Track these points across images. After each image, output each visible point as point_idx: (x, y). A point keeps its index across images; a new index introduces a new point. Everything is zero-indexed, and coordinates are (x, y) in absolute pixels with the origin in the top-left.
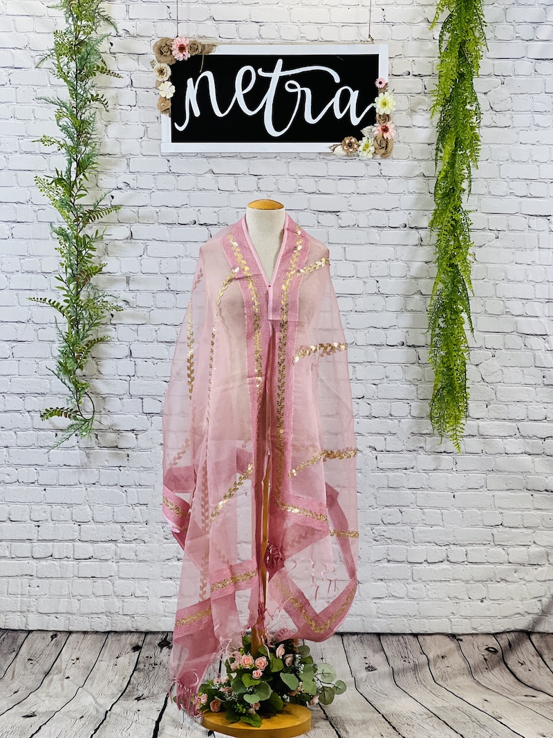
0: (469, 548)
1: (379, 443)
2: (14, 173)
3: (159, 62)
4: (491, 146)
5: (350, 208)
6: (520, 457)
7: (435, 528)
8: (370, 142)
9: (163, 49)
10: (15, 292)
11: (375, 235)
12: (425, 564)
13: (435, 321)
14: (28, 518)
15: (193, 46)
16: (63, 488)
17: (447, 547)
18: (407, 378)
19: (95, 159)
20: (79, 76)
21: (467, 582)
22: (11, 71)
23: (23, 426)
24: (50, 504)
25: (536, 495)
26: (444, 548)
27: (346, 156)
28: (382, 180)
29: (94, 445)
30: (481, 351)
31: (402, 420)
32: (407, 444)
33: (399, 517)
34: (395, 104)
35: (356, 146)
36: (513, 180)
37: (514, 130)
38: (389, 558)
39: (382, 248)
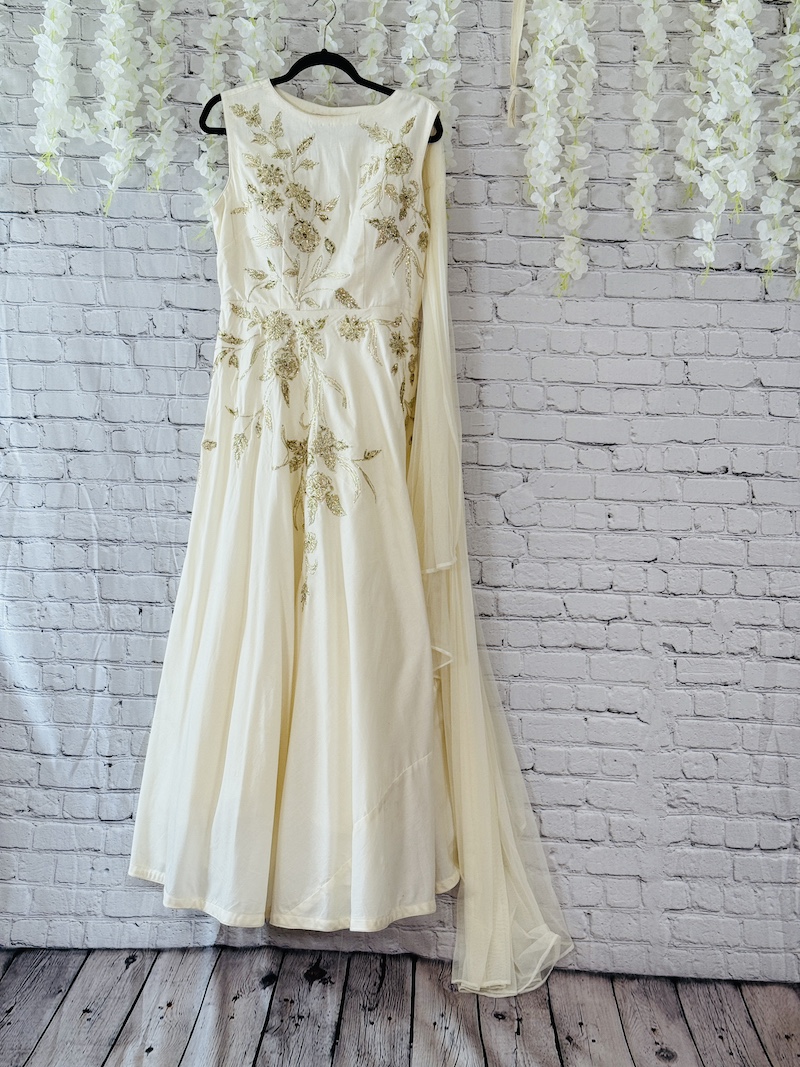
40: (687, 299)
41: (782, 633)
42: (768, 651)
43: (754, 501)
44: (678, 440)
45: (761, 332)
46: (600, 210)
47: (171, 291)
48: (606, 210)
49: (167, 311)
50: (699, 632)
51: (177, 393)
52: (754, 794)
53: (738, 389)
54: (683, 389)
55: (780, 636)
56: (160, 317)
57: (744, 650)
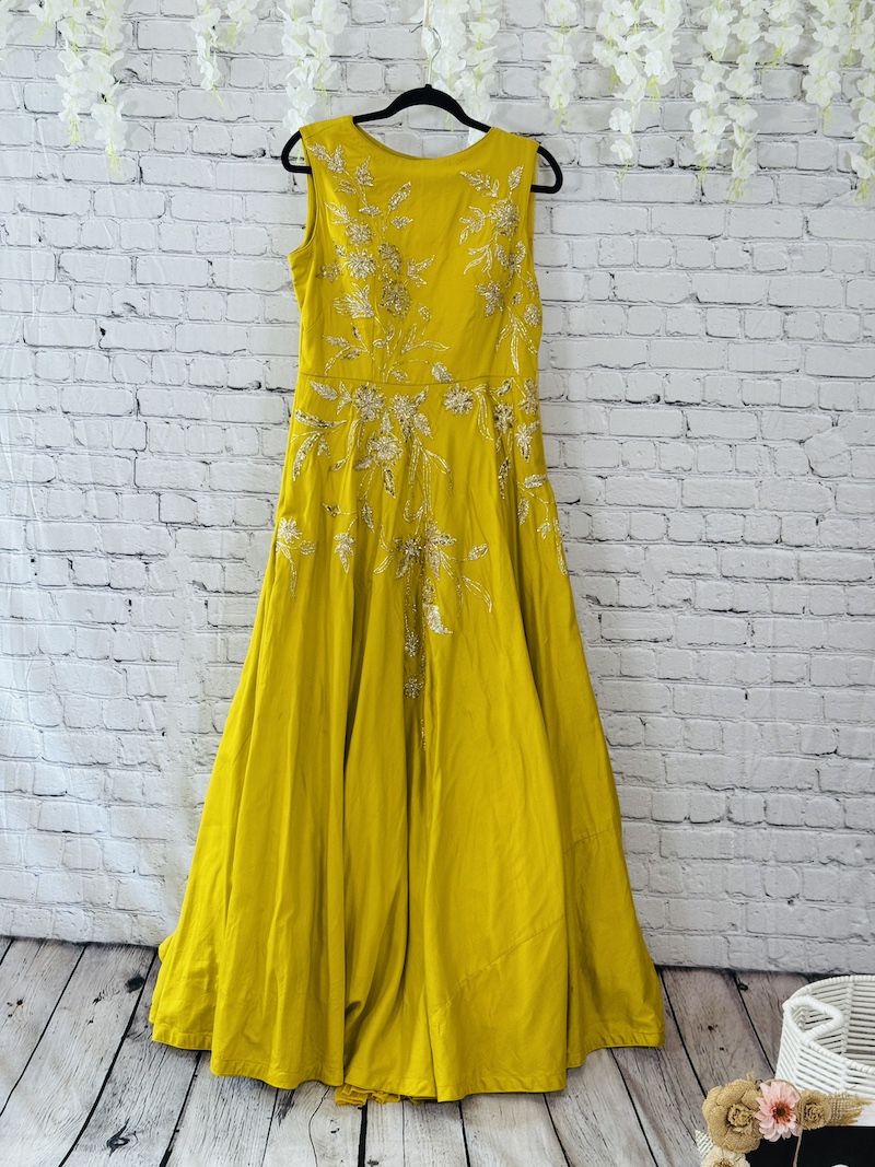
0: (771, 797)
1: (605, 589)
5: (564, 127)
7: (708, 756)
11: (611, 182)
12: (686, 826)
17: (729, 793)
18: (664, 466)
21: (764, 862)
26: (722, 795)
29: (66, 581)
30: (811, 416)
31: (650, 547)
32: (658, 593)
33: (639, 734)
39: (625, 208)
40: (613, 201)
41: (719, 583)
42: (702, 603)
43: (690, 434)
44: (604, 364)
45: (697, 239)
46: (513, 98)
47: (26, 193)
48: (519, 98)
49: (21, 215)
50: (627, 582)
51: (34, 310)
52: (684, 762)
53: (671, 305)
54: (609, 307)
55: (717, 586)
56: (12, 223)
57: (677, 603)
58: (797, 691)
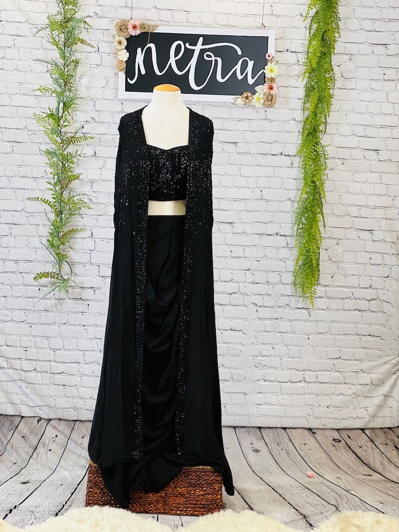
0: (318, 373)
1: (259, 300)
2: (15, 108)
3: (119, 36)
4: (341, 102)
5: (245, 141)
6: (353, 313)
7: (295, 359)
8: (261, 96)
9: (122, 27)
10: (13, 190)
11: (261, 160)
12: (289, 383)
13: (300, 219)
14: (19, 345)
15: (142, 26)
16: (43, 326)
17: (304, 372)
18: (280, 257)
19: (76, 101)
20: (67, 44)
21: (318, 395)
22: (16, 37)
23: (17, 283)
24: (34, 336)
25: (363, 338)
26: (301, 373)
27: (244, 105)
28: (267, 122)
29: (65, 297)
30: (330, 240)
31: (275, 286)
32: (277, 302)
33: (272, 352)
34: (278, 70)
35: (251, 98)
36: (355, 125)
37: (357, 91)
38: (265, 379)
39: (265, 168)
58: (326, 336)
